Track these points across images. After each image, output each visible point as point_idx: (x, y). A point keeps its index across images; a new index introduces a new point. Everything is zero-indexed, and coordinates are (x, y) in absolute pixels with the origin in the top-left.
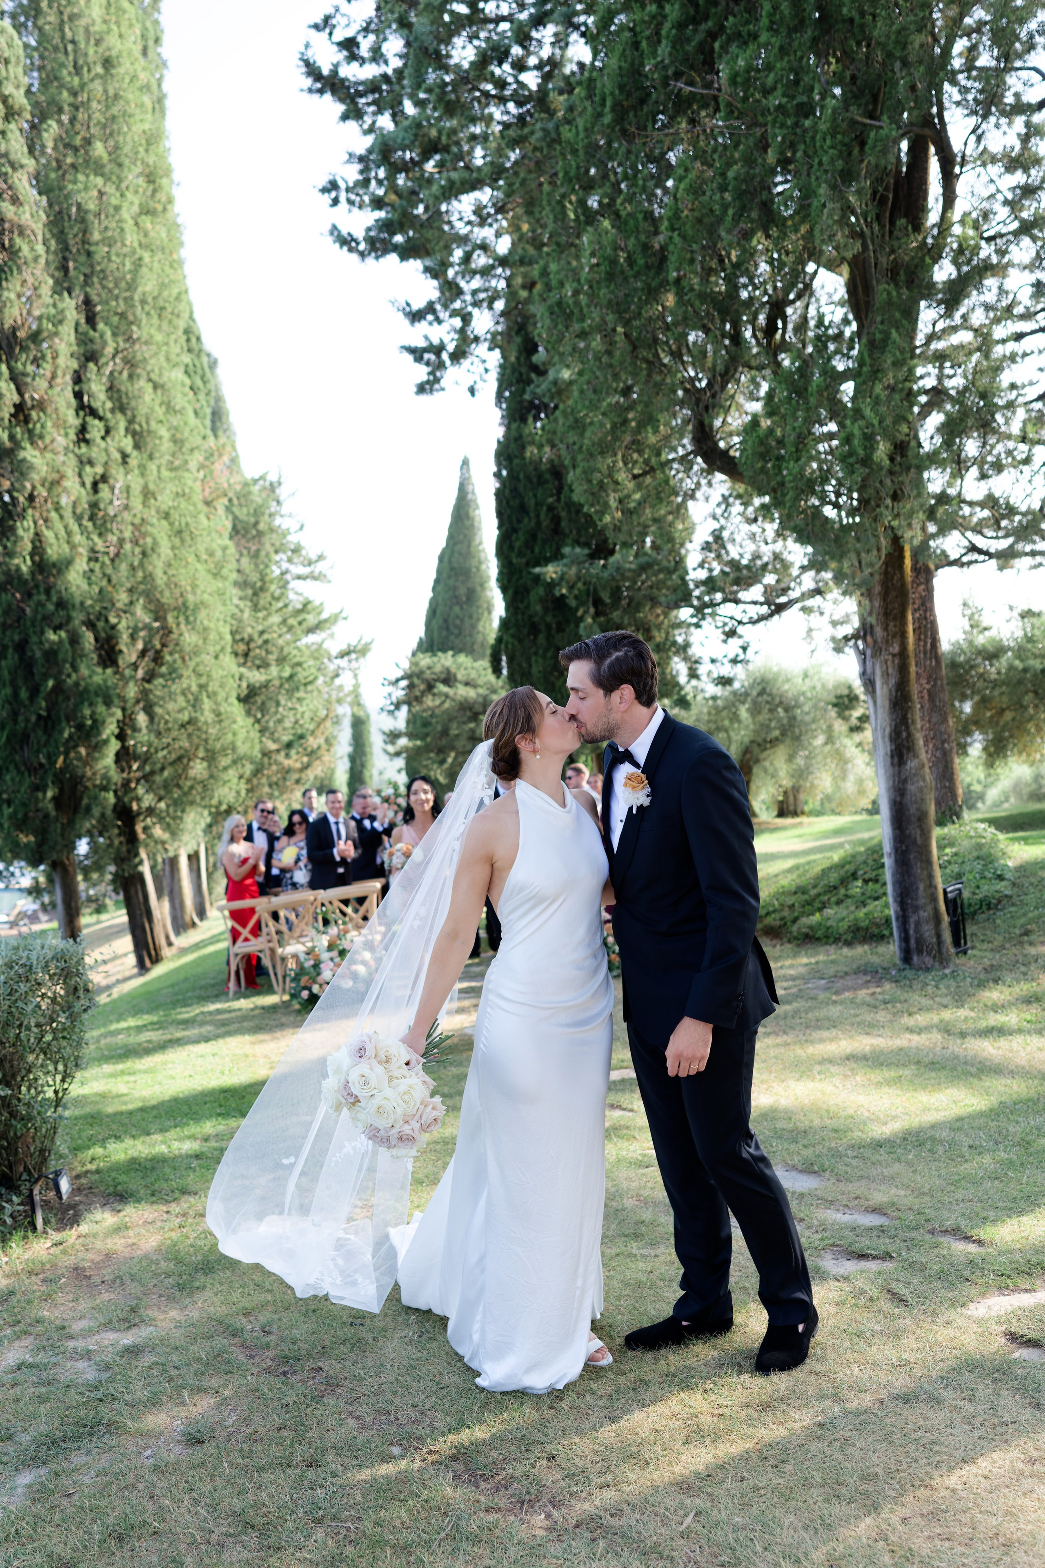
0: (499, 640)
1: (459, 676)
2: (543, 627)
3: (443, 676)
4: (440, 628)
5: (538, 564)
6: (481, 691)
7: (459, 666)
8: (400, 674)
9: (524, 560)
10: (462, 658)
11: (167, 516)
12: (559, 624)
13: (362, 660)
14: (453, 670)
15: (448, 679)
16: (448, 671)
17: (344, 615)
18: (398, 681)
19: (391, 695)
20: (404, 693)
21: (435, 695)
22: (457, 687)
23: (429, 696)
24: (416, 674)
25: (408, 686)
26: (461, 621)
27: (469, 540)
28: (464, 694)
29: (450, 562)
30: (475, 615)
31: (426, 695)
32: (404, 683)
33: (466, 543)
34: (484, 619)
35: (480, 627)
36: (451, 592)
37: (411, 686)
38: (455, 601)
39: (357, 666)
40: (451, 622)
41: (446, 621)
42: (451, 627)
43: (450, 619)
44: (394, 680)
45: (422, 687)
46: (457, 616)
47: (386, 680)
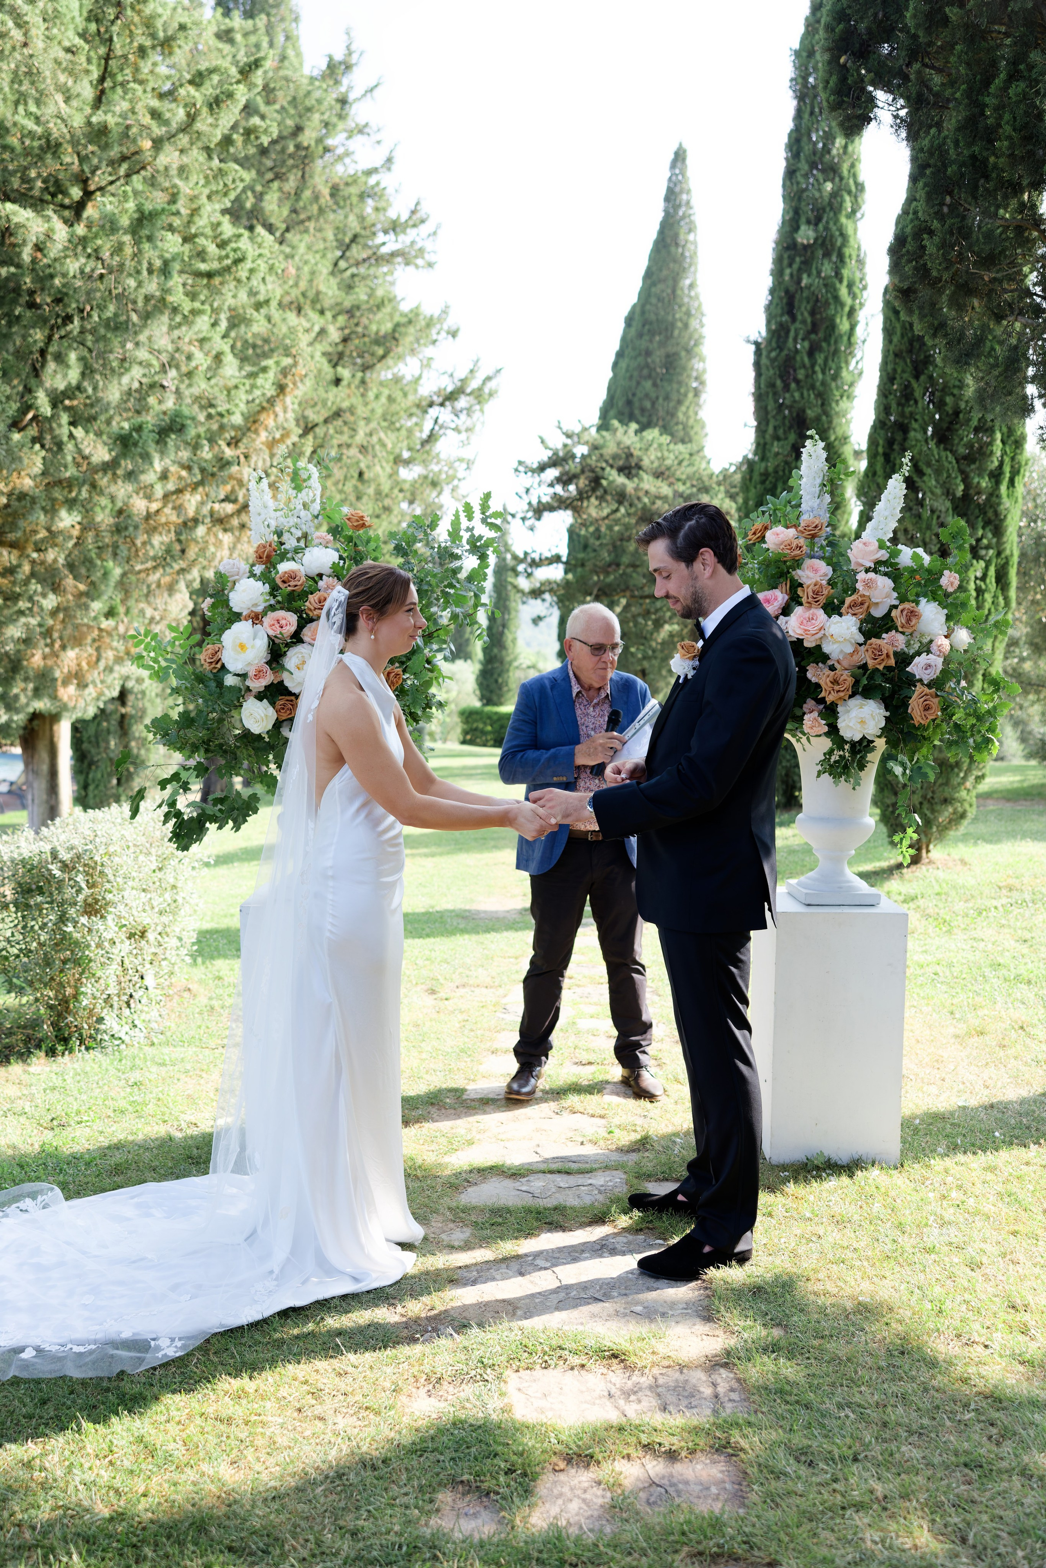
1: (646, 463)
3: (619, 460)
7: (645, 446)
8: (545, 455)
10: (652, 434)
14: (636, 453)
15: (629, 467)
16: (630, 455)
18: (542, 468)
19: (528, 491)
20: (551, 491)
21: (601, 499)
22: (641, 480)
23: (593, 500)
24: (573, 456)
25: (559, 480)
26: (653, 404)
27: (675, 279)
28: (653, 490)
29: (643, 312)
30: (674, 396)
31: (588, 498)
32: (552, 473)
33: (670, 283)
34: (687, 403)
35: (681, 416)
36: (640, 360)
37: (565, 480)
38: (645, 372)
39: (469, 423)
40: (637, 404)
41: (629, 403)
42: (637, 412)
43: (636, 400)
44: (535, 466)
45: (583, 482)
46: (647, 395)
47: (521, 463)
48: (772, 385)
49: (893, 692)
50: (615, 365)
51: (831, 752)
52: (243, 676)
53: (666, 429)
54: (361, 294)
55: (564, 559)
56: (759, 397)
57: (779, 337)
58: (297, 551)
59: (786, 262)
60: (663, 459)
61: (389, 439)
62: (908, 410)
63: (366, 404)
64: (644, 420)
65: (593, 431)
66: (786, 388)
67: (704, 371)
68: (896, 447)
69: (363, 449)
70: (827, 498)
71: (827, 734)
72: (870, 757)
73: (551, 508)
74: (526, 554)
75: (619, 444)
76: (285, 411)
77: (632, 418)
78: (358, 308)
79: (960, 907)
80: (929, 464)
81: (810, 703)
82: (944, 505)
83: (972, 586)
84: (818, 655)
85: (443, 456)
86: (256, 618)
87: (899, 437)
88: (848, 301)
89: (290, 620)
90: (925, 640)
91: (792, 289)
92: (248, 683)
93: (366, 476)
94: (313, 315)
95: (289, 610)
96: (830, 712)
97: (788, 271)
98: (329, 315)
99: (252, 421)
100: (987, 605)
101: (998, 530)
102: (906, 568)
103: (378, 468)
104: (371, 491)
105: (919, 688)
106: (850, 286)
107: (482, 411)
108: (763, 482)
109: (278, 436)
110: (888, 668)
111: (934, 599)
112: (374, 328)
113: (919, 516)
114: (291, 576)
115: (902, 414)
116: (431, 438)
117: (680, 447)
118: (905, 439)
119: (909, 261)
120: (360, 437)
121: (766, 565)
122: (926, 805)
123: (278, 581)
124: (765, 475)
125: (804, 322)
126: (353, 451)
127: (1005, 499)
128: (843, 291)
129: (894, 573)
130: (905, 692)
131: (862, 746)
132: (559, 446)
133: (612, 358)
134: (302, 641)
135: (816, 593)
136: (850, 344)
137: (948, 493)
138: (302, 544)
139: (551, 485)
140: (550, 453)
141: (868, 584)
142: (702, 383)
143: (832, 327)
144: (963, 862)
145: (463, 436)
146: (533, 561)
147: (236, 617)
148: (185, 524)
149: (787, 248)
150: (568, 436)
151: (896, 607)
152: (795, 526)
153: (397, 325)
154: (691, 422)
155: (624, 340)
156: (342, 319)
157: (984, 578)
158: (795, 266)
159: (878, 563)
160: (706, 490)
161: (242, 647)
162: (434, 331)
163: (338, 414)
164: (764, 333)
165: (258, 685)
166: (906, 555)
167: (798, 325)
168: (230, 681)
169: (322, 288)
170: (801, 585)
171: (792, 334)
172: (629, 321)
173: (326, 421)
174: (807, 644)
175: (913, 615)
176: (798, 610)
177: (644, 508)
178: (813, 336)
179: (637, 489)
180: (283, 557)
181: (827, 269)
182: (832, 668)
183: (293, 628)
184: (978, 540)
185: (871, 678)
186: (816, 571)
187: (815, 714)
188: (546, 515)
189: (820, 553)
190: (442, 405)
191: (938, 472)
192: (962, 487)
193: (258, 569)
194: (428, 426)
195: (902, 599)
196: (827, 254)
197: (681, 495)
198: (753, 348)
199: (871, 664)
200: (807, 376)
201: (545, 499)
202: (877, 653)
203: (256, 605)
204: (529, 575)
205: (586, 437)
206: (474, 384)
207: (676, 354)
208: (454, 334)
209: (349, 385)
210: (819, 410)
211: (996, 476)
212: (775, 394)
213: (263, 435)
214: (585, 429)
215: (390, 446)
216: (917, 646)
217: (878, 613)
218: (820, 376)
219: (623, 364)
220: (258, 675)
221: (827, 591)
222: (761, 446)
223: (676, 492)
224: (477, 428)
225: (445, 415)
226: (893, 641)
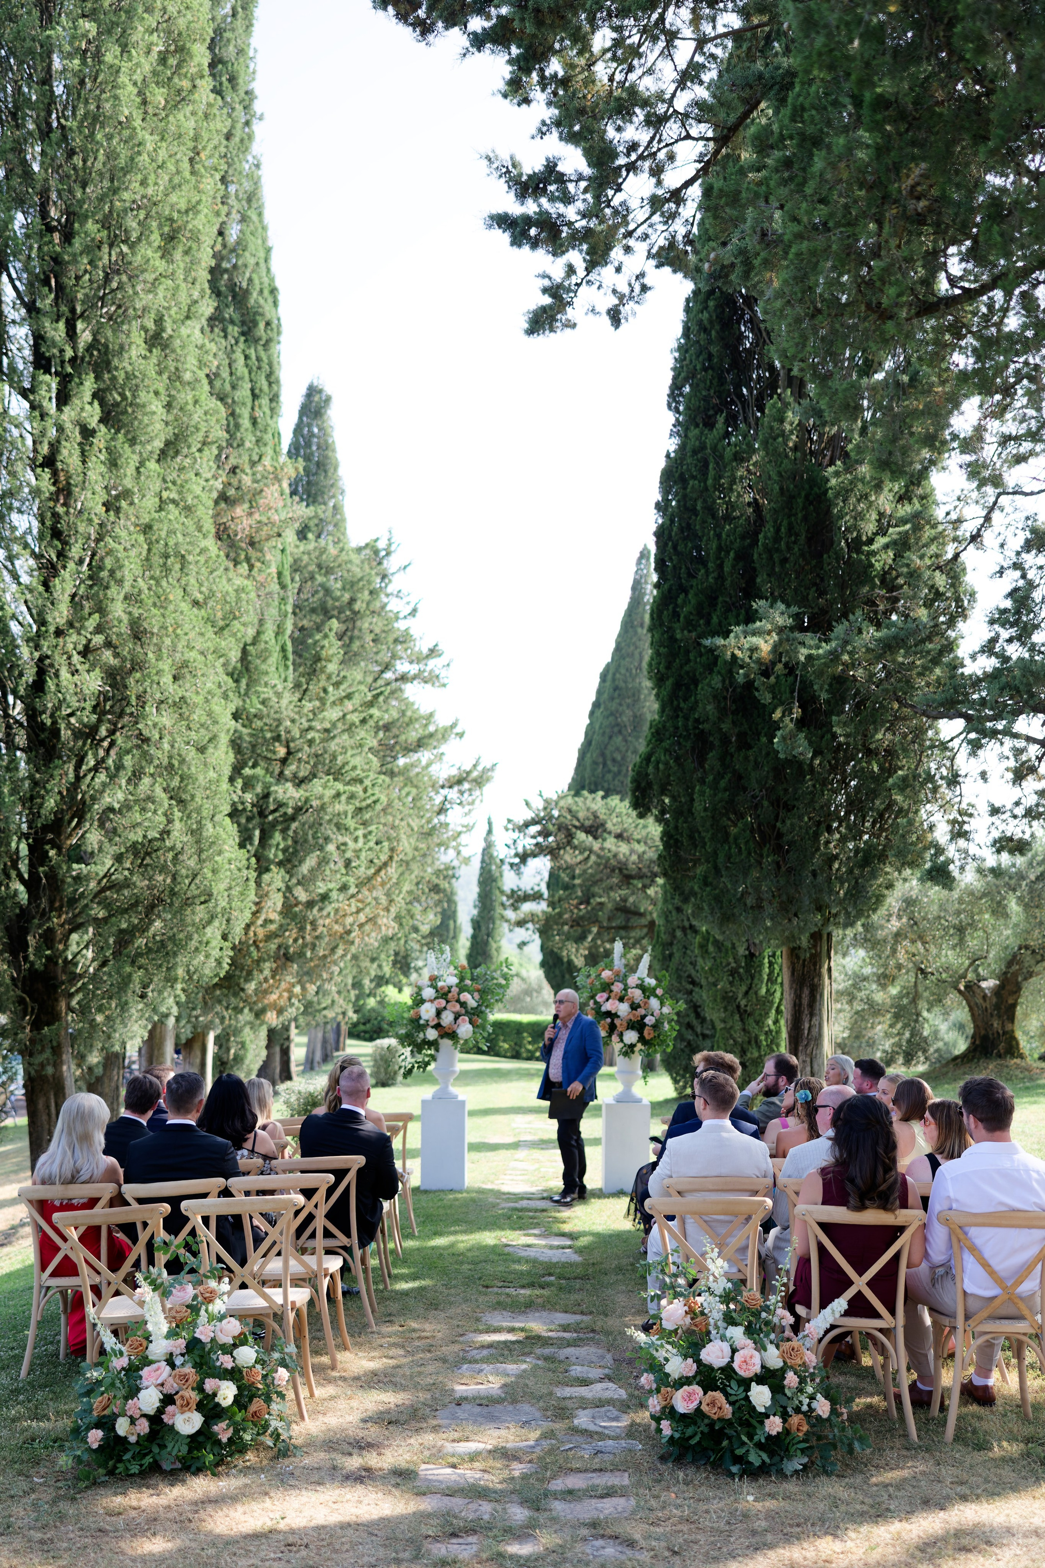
0: (647, 759)
1: (609, 826)
2: (715, 740)
3: (587, 823)
4: (595, 763)
5: (714, 634)
6: (641, 848)
7: (611, 811)
8: (529, 815)
9: (694, 634)
11: (147, 529)
12: (741, 736)
13: (477, 793)
14: (602, 817)
15: (595, 829)
16: (596, 817)
17: (458, 730)
18: (527, 825)
19: (515, 842)
20: (534, 841)
21: (575, 848)
22: (606, 840)
23: (568, 850)
24: (552, 817)
25: (540, 833)
28: (614, 848)
29: (614, 680)
31: (564, 848)
32: (534, 829)
37: (545, 834)
38: (616, 729)
39: (470, 799)
41: (603, 755)
42: (609, 763)
43: (608, 752)
44: (521, 824)
45: (559, 836)
46: (618, 749)
47: (509, 821)
49: (640, 1028)
50: (592, 714)
51: (623, 1048)
52: (428, 1021)
55: (546, 895)
64: (615, 769)
65: (567, 797)
71: (621, 1042)
72: (635, 1050)
73: (534, 855)
74: (513, 891)
75: (588, 809)
77: (598, 787)
81: (614, 1031)
84: (616, 1016)
85: (450, 823)
86: (432, 1001)
89: (443, 1003)
90: (651, 1011)
95: (442, 999)
96: (621, 1035)
102: (648, 987)
105: (648, 1027)
107: (481, 791)
110: (639, 1020)
114: (443, 987)
116: (442, 811)
123: (439, 988)
129: (643, 988)
130: (644, 1028)
131: (632, 1046)
132: (541, 807)
133: (589, 707)
134: (446, 1009)
135: (617, 995)
139: (534, 837)
140: (533, 814)
141: (634, 992)
145: (467, 808)
146: (519, 897)
147: (422, 1001)
150: (548, 802)
151: (642, 1000)
155: (599, 692)
159: (638, 985)
161: (427, 1011)
162: (447, 736)
165: (432, 1023)
166: (648, 981)
168: (423, 1022)
170: (612, 992)
172: (604, 676)
174: (612, 1012)
175: (648, 1003)
176: (611, 1001)
177: (609, 859)
179: (602, 849)
182: (622, 1020)
183: (444, 1005)
185: (633, 1023)
186: (618, 987)
187: (616, 1035)
188: (530, 860)
189: (620, 980)
190: (450, 787)
193: (432, 984)
194: (438, 799)
195: (645, 997)
199: (633, 1019)
201: (529, 848)
202: (635, 1015)
203: (432, 997)
204: (516, 909)
205: (562, 803)
206: (475, 774)
207: (643, 715)
208: (461, 735)
214: (560, 797)
216: (648, 1013)
217: (636, 1002)
219: (598, 713)
220: (432, 1020)
221: (621, 994)
223: (632, 851)
224: (477, 802)
225: (453, 794)
226: (641, 1011)
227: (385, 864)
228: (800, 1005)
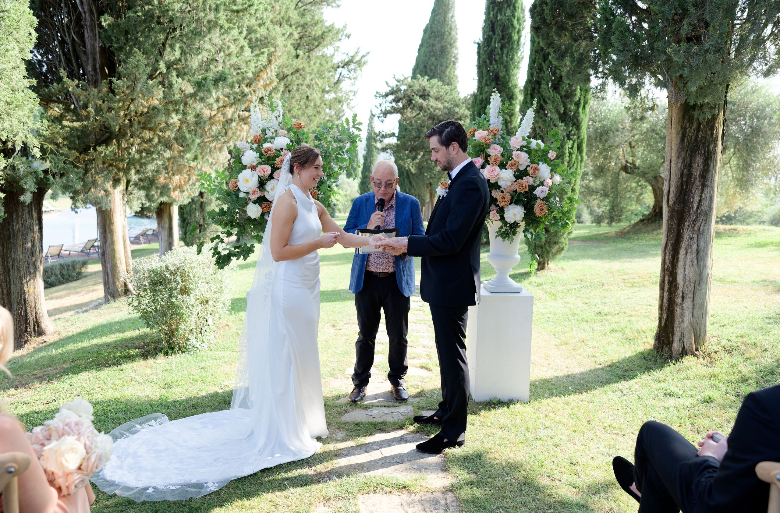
1: (432, 93)
3: (420, 92)
7: (431, 86)
8: (388, 90)
10: (435, 81)
14: (428, 89)
15: (424, 95)
16: (424, 90)
18: (387, 95)
19: (380, 105)
20: (391, 105)
21: (412, 109)
22: (429, 101)
23: (409, 109)
24: (400, 90)
25: (394, 100)
26: (436, 67)
27: (446, 13)
28: (434, 105)
29: (431, 28)
30: (444, 64)
31: (407, 108)
32: (391, 97)
33: (443, 15)
34: (450, 68)
35: (447, 73)
36: (430, 48)
37: (397, 100)
38: (432, 53)
39: (355, 75)
40: (428, 67)
41: (425, 67)
42: (428, 71)
43: (428, 65)
44: (384, 94)
45: (404, 101)
46: (433, 64)
47: (377, 93)
48: (485, 62)
49: (528, 202)
50: (419, 50)
51: (501, 228)
52: (248, 193)
53: (441, 79)
54: (308, 18)
55: (397, 135)
56: (479, 67)
57: (488, 41)
58: (272, 138)
59: (491, 9)
60: (439, 92)
61: (320, 82)
62: (541, 75)
63: (310, 67)
64: (432, 74)
65: (409, 79)
66: (491, 63)
67: (458, 54)
68: (536, 91)
69: (308, 86)
70: (501, 118)
71: (500, 220)
72: (518, 230)
73: (391, 113)
74: (380, 132)
75: (420, 85)
76: (271, 71)
77: (426, 74)
78: (307, 24)
79: (560, 288)
80: (549, 99)
81: (493, 207)
82: (556, 117)
83: (567, 151)
84: (496, 186)
85: (343, 90)
86: (253, 168)
87: (537, 87)
88: (517, 26)
89: (268, 169)
90: (542, 180)
91: (494, 20)
92: (250, 196)
93: (310, 98)
94: (287, 27)
95: (268, 164)
96: (501, 211)
97: (492, 13)
98: (294, 27)
99: (257, 76)
100: (574, 160)
101: (578, 128)
102: (534, 149)
103: (315, 95)
104: (312, 104)
105: (539, 201)
106: (518, 20)
107: (361, 70)
108: (481, 104)
109: (268, 82)
110: (526, 192)
111: (546, 162)
112: (313, 33)
113: (545, 121)
114: (269, 150)
115: (538, 77)
116: (338, 82)
117: (446, 87)
118: (540, 88)
119: (538, 16)
120: (307, 81)
121: (475, 147)
122: (547, 245)
123: (263, 152)
124: (482, 101)
125: (498, 35)
126: (304, 87)
127: (581, 114)
128: (515, 22)
129: (528, 151)
130: (533, 202)
131: (514, 226)
132: (394, 86)
133: (418, 47)
134: (273, 178)
135: (496, 159)
136: (518, 44)
137: (558, 112)
138: (274, 135)
139: (391, 103)
140: (390, 89)
141: (517, 156)
142: (457, 59)
143: (511, 37)
144: (562, 269)
145: (353, 81)
146: (383, 135)
147: (244, 167)
148: (227, 121)
149: (492, 3)
150: (398, 81)
151: (529, 166)
152: (488, 130)
153: (324, 32)
154: (452, 76)
155: (423, 39)
156: (299, 29)
157: (572, 148)
158: (495, 11)
159: (522, 147)
160: (457, 106)
161: (247, 180)
162: (340, 35)
163: (297, 71)
164: (482, 40)
165: (254, 197)
166: (534, 143)
167: (496, 36)
168: (242, 195)
169: (291, 15)
170: (489, 156)
171: (493, 40)
172: (425, 31)
173: (292, 74)
174: (491, 181)
175: (536, 169)
176: (488, 167)
177: (431, 113)
178: (502, 41)
179: (427, 105)
180: (266, 141)
181: (509, 12)
182: (502, 192)
183: (269, 173)
184: (570, 132)
185: (518, 196)
186: (496, 150)
187: (495, 211)
188: (388, 115)
189: (498, 142)
190: (343, 67)
191: (553, 102)
192: (563, 109)
193: (255, 146)
194: (337, 77)
195: (532, 162)
196: (509, 6)
197: (447, 108)
198: (477, 46)
199: (518, 190)
200: (500, 58)
201: (388, 109)
202: (521, 185)
203: (253, 162)
204: (381, 142)
205: (406, 82)
206: (357, 58)
207: (446, 46)
208: (349, 36)
209: (302, 58)
210: (505, 73)
211: (578, 104)
212: (486, 66)
213: (262, 82)
214: (405, 79)
215: (320, 85)
216: (538, 182)
217: (522, 168)
218: (505, 58)
219: (423, 50)
220: (254, 193)
221: (500, 158)
222: (480, 88)
223: (444, 106)
224: (358, 78)
225: (344, 71)
226: (528, 181)
227: (265, 67)
228: (690, 175)
